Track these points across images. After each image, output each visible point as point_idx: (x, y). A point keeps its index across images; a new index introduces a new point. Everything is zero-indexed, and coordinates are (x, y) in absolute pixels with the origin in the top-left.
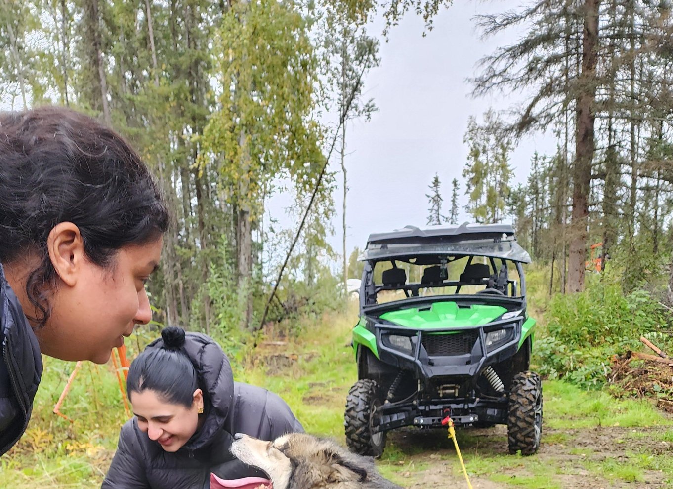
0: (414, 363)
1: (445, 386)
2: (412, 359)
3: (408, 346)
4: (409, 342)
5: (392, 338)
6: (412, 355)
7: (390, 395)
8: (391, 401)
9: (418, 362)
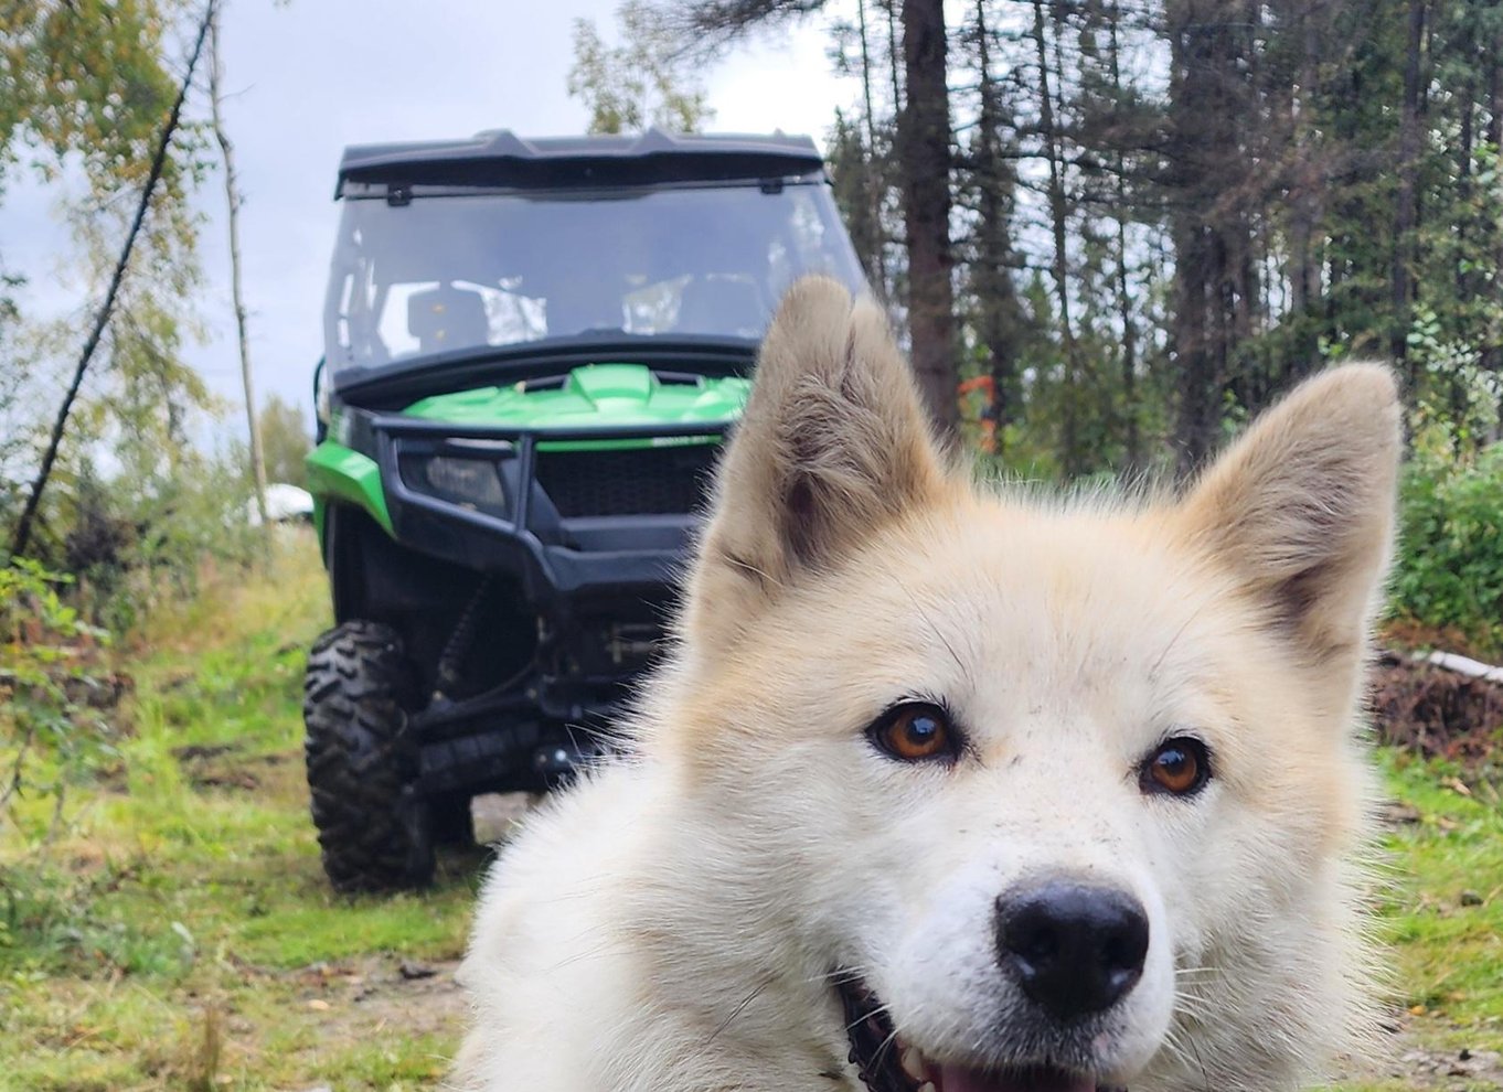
0: (512, 541)
1: (629, 628)
2: (508, 527)
3: (494, 493)
4: (495, 485)
5: (438, 468)
6: (507, 516)
7: (448, 675)
8: (449, 692)
9: (529, 537)
